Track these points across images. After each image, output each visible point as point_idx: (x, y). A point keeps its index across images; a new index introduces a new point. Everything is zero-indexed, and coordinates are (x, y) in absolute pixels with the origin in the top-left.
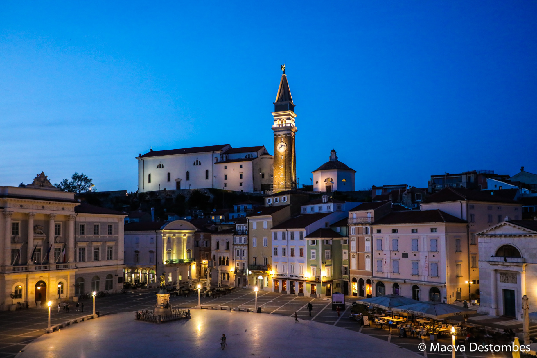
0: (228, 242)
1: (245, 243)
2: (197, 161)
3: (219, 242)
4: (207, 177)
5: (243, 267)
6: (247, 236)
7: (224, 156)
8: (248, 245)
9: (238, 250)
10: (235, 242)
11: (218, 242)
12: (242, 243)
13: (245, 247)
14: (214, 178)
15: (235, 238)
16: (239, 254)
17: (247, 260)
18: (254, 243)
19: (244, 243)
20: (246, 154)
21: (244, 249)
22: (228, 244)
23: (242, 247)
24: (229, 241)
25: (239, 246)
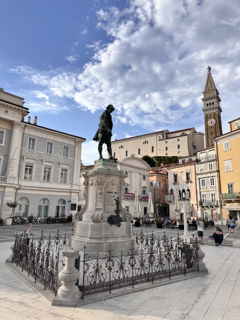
0: (188, 172)
1: (213, 170)
2: (146, 141)
3: (177, 174)
4: (153, 151)
5: (212, 199)
6: (215, 162)
7: (165, 135)
8: (218, 171)
9: (203, 179)
10: (198, 171)
11: (175, 175)
12: (209, 170)
13: (212, 174)
14: (158, 150)
15: (198, 167)
16: (205, 184)
17: (217, 189)
18: (227, 167)
19: (211, 170)
20: (182, 133)
21: (212, 177)
22: (188, 174)
23: (209, 175)
24: (190, 172)
25: (203, 175)
